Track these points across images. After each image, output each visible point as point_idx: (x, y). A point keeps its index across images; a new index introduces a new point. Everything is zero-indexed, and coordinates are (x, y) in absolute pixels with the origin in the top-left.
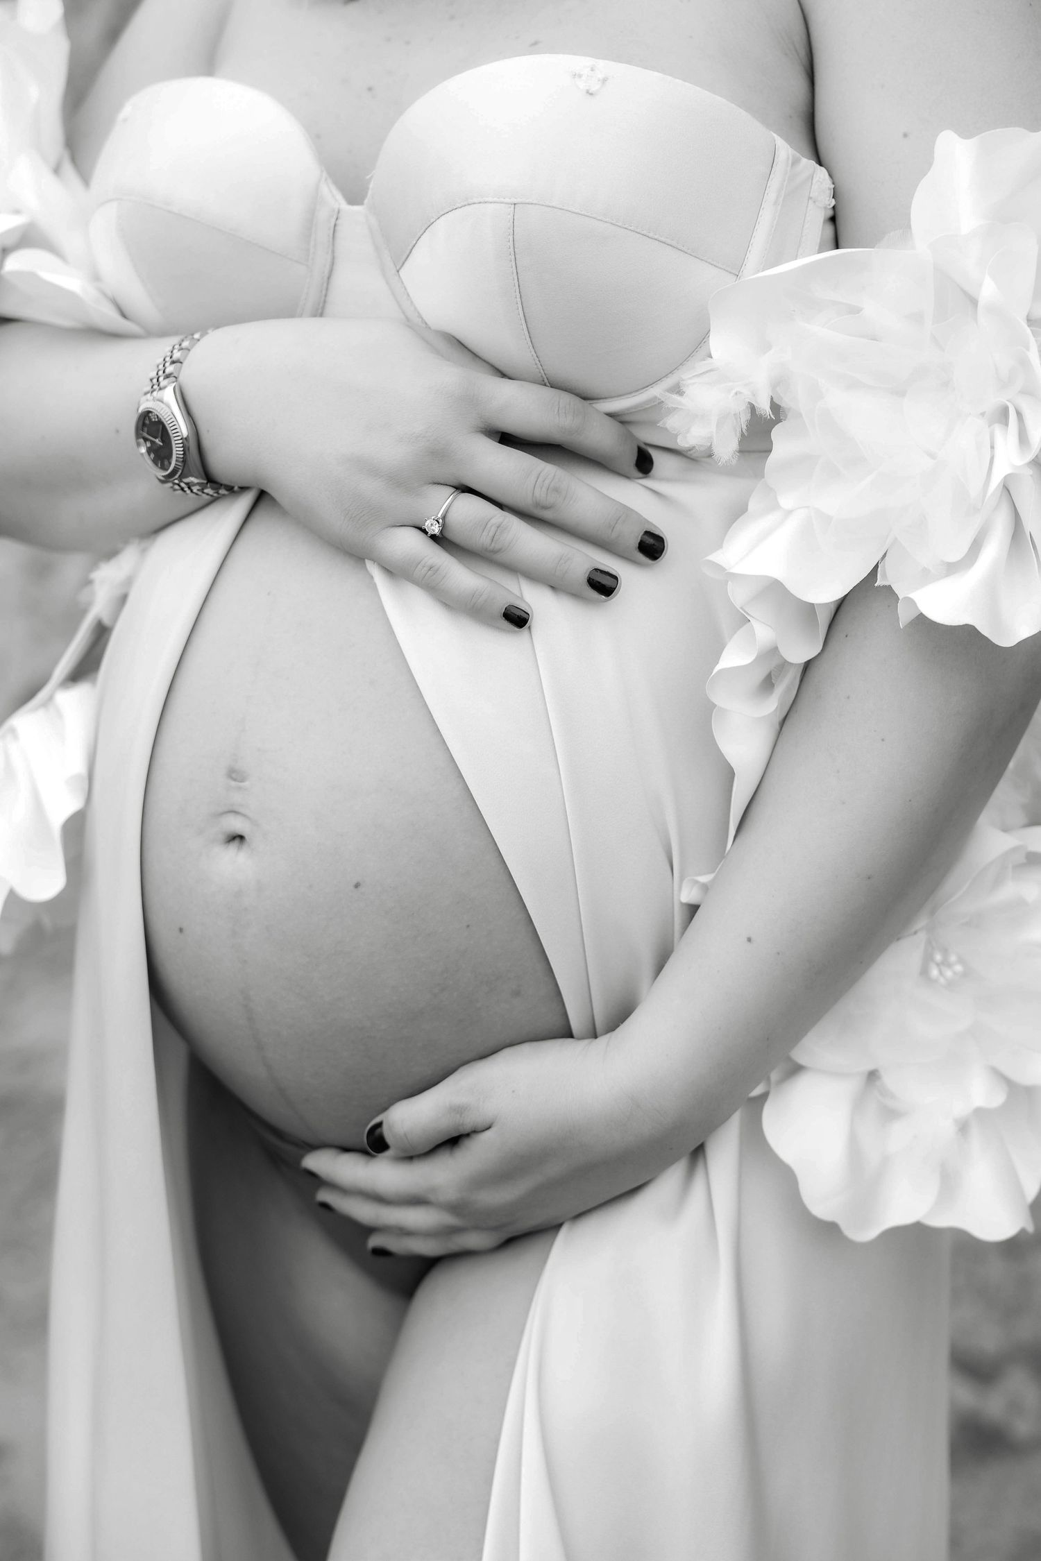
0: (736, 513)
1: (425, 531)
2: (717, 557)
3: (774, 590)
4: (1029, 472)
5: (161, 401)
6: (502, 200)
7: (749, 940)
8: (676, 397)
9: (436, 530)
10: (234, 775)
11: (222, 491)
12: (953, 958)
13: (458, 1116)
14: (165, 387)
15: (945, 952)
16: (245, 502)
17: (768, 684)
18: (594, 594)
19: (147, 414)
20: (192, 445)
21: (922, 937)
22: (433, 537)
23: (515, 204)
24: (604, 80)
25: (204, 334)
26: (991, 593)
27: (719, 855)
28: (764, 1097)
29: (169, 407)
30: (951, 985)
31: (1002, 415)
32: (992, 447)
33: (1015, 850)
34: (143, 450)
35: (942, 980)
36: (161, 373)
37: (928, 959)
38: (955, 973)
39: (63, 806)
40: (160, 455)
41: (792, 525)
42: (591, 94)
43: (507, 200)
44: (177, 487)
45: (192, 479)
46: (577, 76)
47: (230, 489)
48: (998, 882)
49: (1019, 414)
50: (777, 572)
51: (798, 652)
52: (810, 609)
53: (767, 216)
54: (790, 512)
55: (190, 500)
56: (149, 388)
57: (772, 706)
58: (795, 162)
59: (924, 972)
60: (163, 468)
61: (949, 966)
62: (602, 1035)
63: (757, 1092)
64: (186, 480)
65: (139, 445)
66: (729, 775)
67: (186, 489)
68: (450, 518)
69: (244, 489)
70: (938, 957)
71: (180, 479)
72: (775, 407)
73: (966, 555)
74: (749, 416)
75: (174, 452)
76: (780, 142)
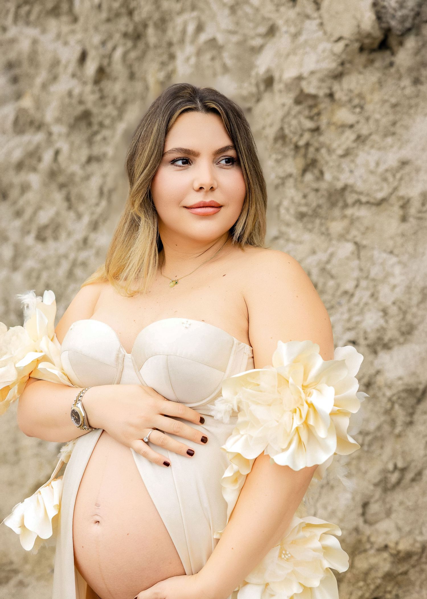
0: (229, 435)
1: (144, 441)
2: (224, 447)
3: (238, 456)
4: (302, 426)
5: (77, 407)
6: (164, 354)
7: (232, 548)
8: (213, 407)
9: (147, 440)
10: (97, 505)
11: (93, 429)
12: (288, 553)
13: (156, 595)
14: (78, 403)
15: (286, 551)
16: (100, 432)
17: (236, 481)
18: (188, 456)
19: (74, 410)
20: (85, 417)
21: (279, 546)
22: (146, 442)
23: (168, 355)
24: (190, 325)
25: (89, 388)
26: (293, 458)
27: (225, 525)
28: (238, 591)
29: (79, 408)
30: (288, 560)
31: (295, 411)
32: (293, 419)
33: (303, 523)
34: (73, 419)
35: (285, 558)
36: (77, 399)
37: (281, 553)
38: (288, 556)
39: (52, 513)
40: (77, 420)
41: (244, 438)
42: (187, 328)
43: (166, 354)
44: (81, 429)
45: (85, 427)
46: (183, 323)
47: (95, 429)
48: (298, 532)
49: (300, 410)
50: (239, 451)
51: (245, 472)
52: (248, 461)
53: (232, 358)
54: (242, 435)
55: (85, 431)
56: (74, 403)
57: (237, 486)
58: (239, 344)
59: (280, 556)
60: (78, 424)
61: (287, 555)
62: (194, 574)
63: (236, 590)
64: (84, 427)
65: (72, 418)
66: (226, 505)
67: (84, 429)
68: (151, 437)
69: (99, 429)
70: (284, 552)
71: (83, 426)
72: (239, 408)
73: (287, 447)
74: (232, 411)
75: (81, 420)
76: (235, 339)
